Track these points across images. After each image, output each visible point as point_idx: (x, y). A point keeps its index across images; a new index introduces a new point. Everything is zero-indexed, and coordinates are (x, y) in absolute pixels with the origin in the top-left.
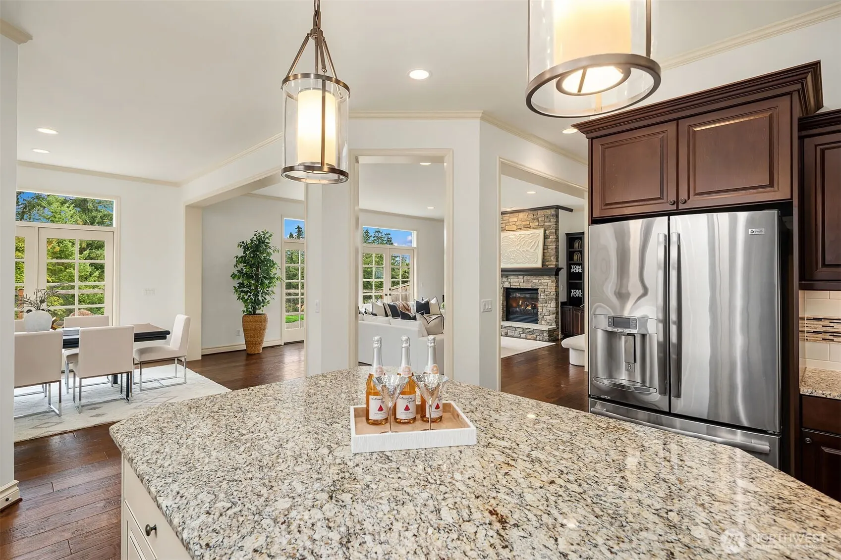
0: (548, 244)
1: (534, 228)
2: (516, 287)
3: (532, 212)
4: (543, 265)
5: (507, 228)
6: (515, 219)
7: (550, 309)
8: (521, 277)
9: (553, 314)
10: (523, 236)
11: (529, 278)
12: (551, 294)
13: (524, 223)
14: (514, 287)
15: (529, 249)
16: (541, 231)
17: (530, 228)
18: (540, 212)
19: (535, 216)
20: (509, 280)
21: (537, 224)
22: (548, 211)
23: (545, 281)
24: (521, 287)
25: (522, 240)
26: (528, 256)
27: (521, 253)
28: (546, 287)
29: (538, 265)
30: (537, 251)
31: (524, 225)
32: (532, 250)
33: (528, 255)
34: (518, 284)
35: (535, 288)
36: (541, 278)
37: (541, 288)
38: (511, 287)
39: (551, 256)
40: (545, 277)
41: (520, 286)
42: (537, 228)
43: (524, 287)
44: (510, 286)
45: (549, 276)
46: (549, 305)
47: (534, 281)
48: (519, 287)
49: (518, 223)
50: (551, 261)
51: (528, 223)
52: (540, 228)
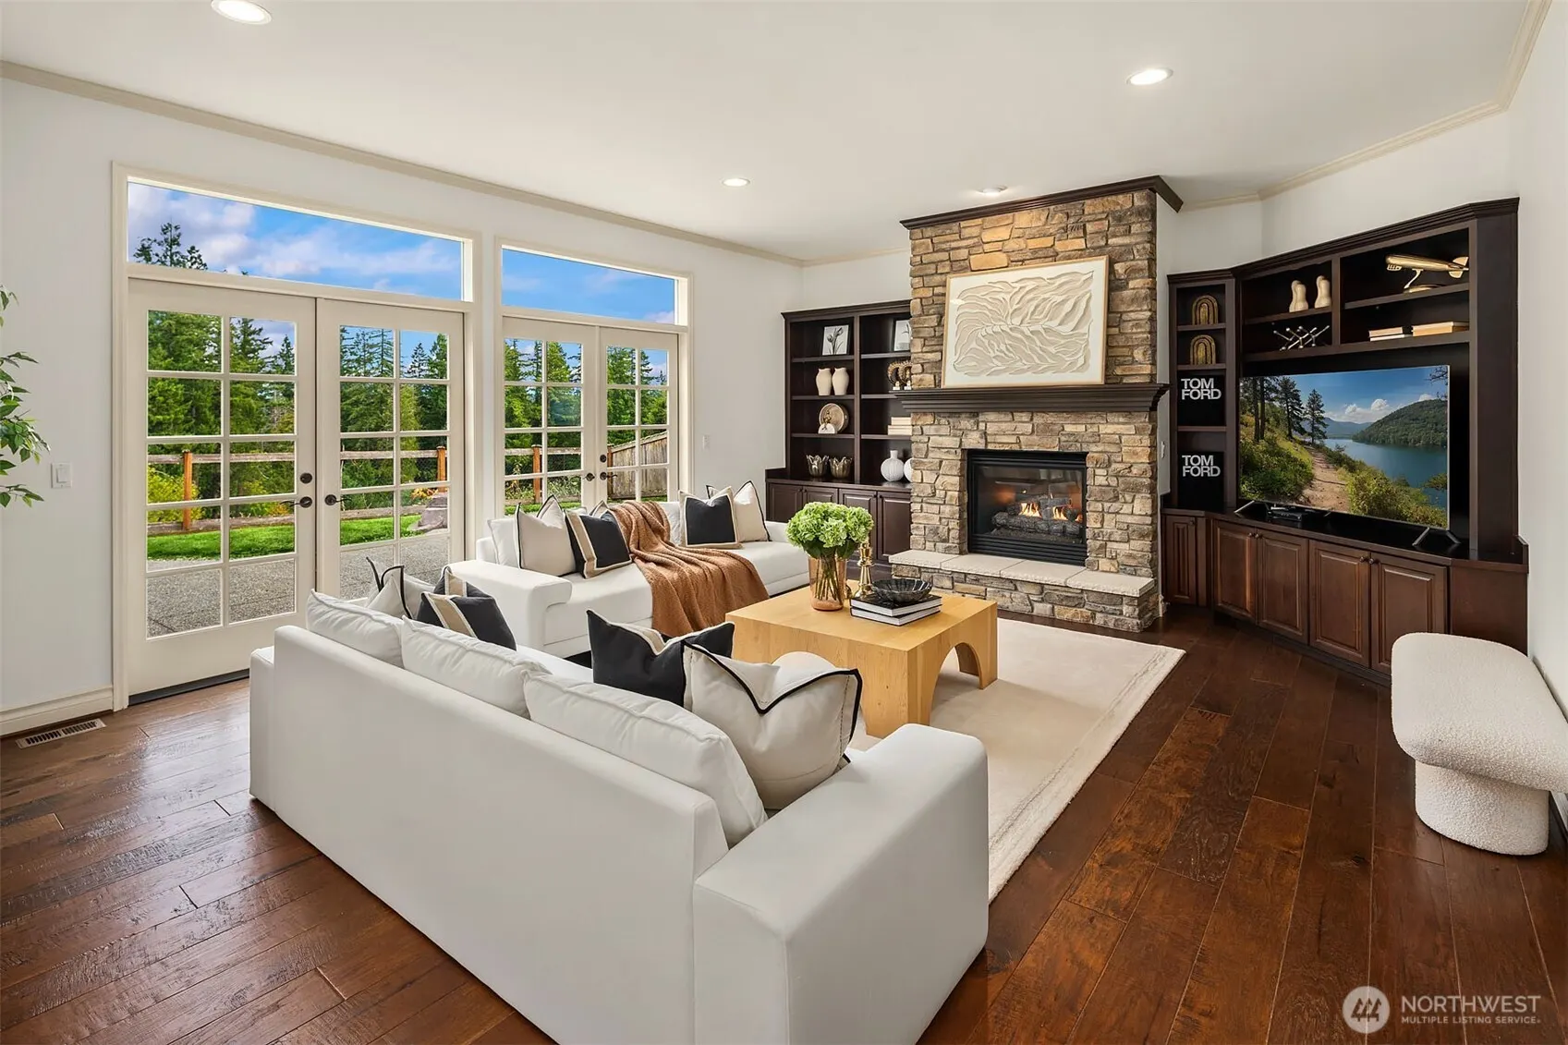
0: (1123, 308)
1: (1069, 258)
2: (1007, 448)
3: (1060, 207)
4: (1107, 377)
5: (976, 261)
6: (1003, 233)
7: (1130, 519)
8: (1025, 417)
9: (1142, 536)
10: (1031, 285)
11: (1050, 418)
12: (1135, 471)
13: (1033, 244)
14: (998, 448)
15: (1054, 324)
16: (1098, 266)
17: (1054, 257)
18: (1090, 206)
19: (1072, 220)
20: (982, 426)
21: (1080, 243)
22: (1123, 200)
23: (1110, 429)
24: (1024, 449)
25: (1029, 297)
26: (1052, 350)
27: (1027, 337)
28: (1113, 449)
29: (1093, 374)
30: (1084, 330)
31: (1035, 251)
32: (1066, 329)
33: (1052, 343)
34: (1013, 439)
35: (1073, 450)
36: (1098, 420)
37: (1094, 450)
38: (990, 447)
39: (1132, 348)
40: (1111, 417)
41: (1019, 443)
42: (1081, 257)
43: (1036, 448)
44: (986, 443)
45: (1127, 410)
46: (1127, 509)
47: (1069, 428)
48: (1016, 448)
49: (1012, 245)
50: (1134, 362)
51: (1048, 242)
52: (1090, 256)
